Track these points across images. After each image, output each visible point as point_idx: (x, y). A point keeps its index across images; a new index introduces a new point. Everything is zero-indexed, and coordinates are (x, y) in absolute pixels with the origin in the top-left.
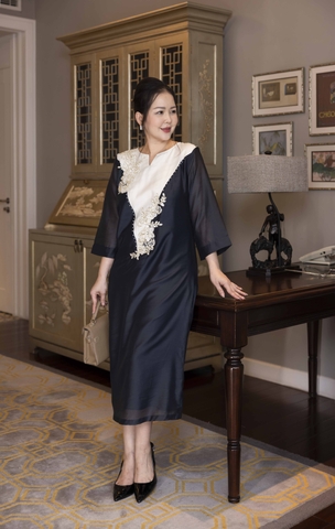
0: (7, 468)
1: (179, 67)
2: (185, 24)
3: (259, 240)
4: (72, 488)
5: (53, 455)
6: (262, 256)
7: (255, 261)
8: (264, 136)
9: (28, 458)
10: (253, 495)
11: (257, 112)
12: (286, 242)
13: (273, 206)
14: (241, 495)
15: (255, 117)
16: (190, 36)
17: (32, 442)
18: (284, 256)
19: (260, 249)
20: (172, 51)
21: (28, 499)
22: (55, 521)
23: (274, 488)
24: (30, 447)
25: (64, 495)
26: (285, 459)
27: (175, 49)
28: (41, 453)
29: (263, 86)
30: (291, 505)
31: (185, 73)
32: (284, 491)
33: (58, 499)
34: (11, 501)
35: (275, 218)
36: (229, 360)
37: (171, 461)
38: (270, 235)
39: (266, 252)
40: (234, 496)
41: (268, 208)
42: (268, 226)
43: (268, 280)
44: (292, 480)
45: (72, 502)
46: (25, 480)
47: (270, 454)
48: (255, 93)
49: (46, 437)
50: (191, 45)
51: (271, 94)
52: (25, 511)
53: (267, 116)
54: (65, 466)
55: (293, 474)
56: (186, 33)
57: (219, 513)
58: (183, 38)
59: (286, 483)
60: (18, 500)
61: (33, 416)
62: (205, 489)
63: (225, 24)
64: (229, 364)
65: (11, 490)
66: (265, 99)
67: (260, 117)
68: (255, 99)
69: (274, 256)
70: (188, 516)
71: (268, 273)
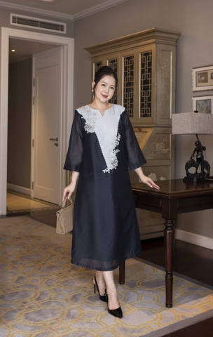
0: (46, 283)
1: (150, 64)
2: (153, 40)
3: (190, 161)
4: (80, 294)
5: (72, 278)
6: (192, 170)
7: (188, 173)
8: (199, 102)
9: (58, 279)
10: (181, 304)
11: (195, 89)
12: (207, 163)
13: (199, 142)
14: (173, 304)
15: (194, 92)
16: (156, 47)
17: (61, 271)
18: (206, 171)
19: (191, 166)
20: (147, 55)
21: (55, 298)
22: (69, 310)
23: (193, 302)
24: (60, 273)
25: (75, 298)
26: (202, 287)
27: (148, 54)
28: (65, 277)
29: (199, 74)
30: (202, 311)
31: (153, 67)
32: (198, 304)
33: (72, 300)
34: (46, 299)
35: (200, 148)
36: (167, 226)
37: (137, 284)
38: (197, 159)
39: (195, 168)
40: (169, 304)
41: (196, 143)
42: (196, 153)
43: (195, 184)
44: (204, 298)
45: (79, 301)
46: (55, 290)
47: (194, 284)
48: (194, 78)
49: (69, 269)
50: (157, 52)
51: (203, 78)
52: (53, 304)
53: (200, 91)
54: (78, 284)
55: (206, 295)
56: (154, 45)
57: (159, 312)
58: (152, 48)
59: (201, 299)
60: (50, 299)
61: (63, 258)
62: (154, 300)
63: (177, 40)
64: (166, 229)
65: (47, 294)
66: (199, 81)
67: (196, 91)
68: (194, 82)
69: (199, 171)
70: (142, 312)
71: (195, 180)
